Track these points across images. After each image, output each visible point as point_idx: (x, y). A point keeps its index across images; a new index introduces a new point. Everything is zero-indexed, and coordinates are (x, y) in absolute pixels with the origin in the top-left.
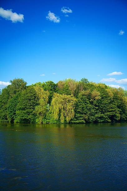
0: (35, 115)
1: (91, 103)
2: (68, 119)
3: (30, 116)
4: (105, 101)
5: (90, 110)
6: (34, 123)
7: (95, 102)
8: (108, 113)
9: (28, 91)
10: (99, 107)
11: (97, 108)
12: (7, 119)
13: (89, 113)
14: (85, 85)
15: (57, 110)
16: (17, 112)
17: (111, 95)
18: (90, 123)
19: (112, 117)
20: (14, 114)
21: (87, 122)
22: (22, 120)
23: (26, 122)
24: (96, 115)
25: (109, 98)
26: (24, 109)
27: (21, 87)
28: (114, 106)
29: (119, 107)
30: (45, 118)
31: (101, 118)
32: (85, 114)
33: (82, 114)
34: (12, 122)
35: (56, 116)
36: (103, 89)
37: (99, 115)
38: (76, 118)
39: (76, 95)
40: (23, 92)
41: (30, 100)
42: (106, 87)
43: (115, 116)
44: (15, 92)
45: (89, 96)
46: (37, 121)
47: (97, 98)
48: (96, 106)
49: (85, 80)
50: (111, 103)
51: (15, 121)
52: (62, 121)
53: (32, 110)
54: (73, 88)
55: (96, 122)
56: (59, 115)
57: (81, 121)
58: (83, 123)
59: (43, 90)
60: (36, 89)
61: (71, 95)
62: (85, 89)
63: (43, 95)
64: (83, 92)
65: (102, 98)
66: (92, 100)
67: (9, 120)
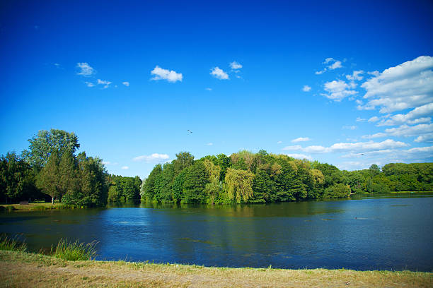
0: (205, 194)
1: (272, 179)
2: (245, 199)
3: (200, 196)
4: (288, 176)
5: (270, 187)
6: (205, 204)
7: (276, 178)
8: (293, 190)
9: (197, 166)
10: (281, 183)
11: (279, 184)
12: (172, 200)
13: (269, 190)
14: (263, 158)
15: (231, 188)
16: (184, 191)
17: (295, 168)
18: (271, 202)
19: (297, 195)
20: (181, 193)
21: (268, 202)
22: (190, 200)
23: (194, 203)
24: (278, 193)
25: (292, 172)
26: (192, 188)
27: (188, 161)
28: (299, 181)
29: (304, 182)
30: (217, 198)
31: (284, 196)
32: (265, 192)
33: (261, 192)
34: (178, 203)
35: (230, 195)
36: (285, 161)
37: (282, 193)
38: (254, 197)
39: (253, 169)
40: (191, 168)
41: (199, 177)
42: (289, 158)
43: (300, 193)
44: (181, 168)
45: (269, 171)
46: (208, 201)
47: (278, 172)
48: (277, 182)
49: (264, 151)
50: (295, 177)
51: (182, 202)
52: (239, 201)
53: (202, 188)
54: (249, 161)
55: (278, 201)
56: (235, 194)
57: (260, 200)
58: (262, 203)
59: (213, 165)
60: (205, 164)
61: (249, 170)
62: (264, 162)
63: (215, 171)
64: (262, 166)
65: (284, 173)
66: (272, 175)
67: (175, 201)
